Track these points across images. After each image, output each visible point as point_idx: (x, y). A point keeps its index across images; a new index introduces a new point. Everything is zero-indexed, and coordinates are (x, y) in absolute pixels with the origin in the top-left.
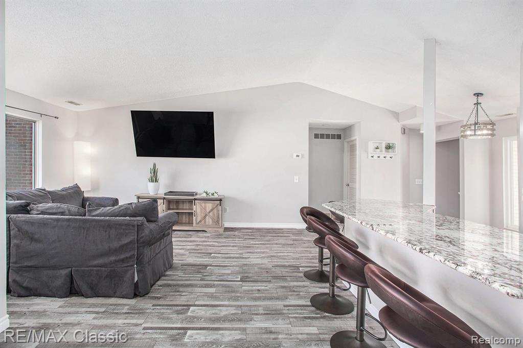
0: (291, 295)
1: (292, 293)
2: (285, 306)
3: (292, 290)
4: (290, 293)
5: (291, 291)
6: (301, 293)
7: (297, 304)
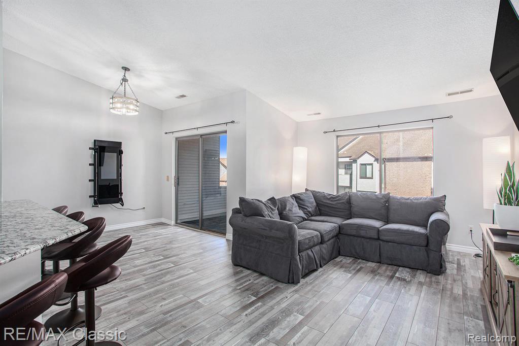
0: (126, 308)
1: (126, 310)
2: (127, 296)
3: (130, 314)
4: (129, 309)
5: (129, 312)
6: (115, 315)
7: (115, 302)
